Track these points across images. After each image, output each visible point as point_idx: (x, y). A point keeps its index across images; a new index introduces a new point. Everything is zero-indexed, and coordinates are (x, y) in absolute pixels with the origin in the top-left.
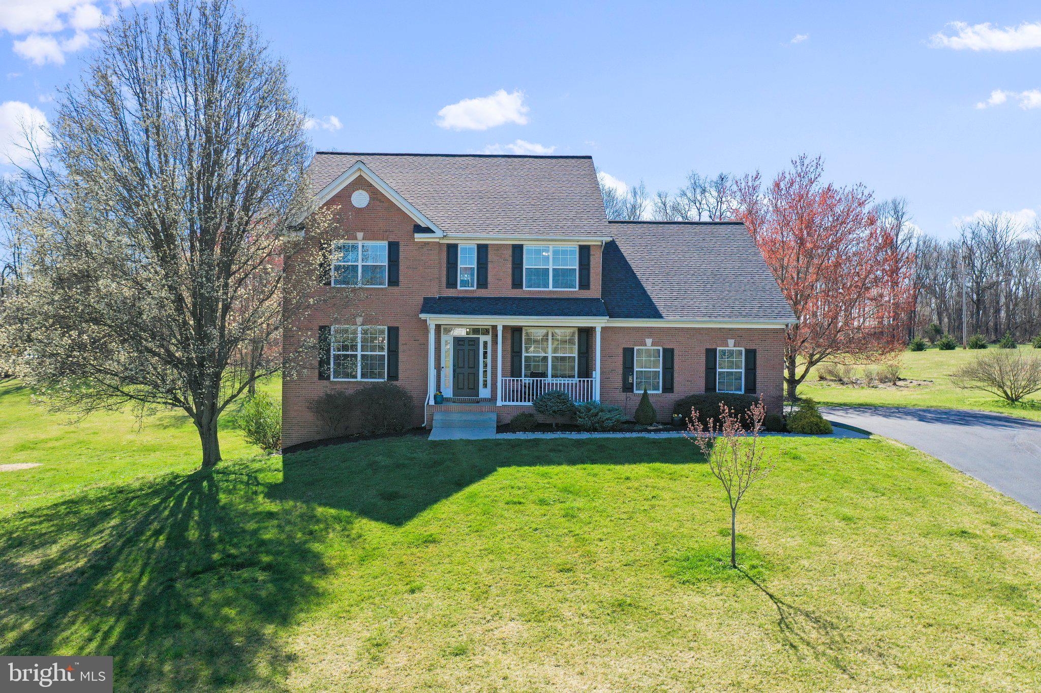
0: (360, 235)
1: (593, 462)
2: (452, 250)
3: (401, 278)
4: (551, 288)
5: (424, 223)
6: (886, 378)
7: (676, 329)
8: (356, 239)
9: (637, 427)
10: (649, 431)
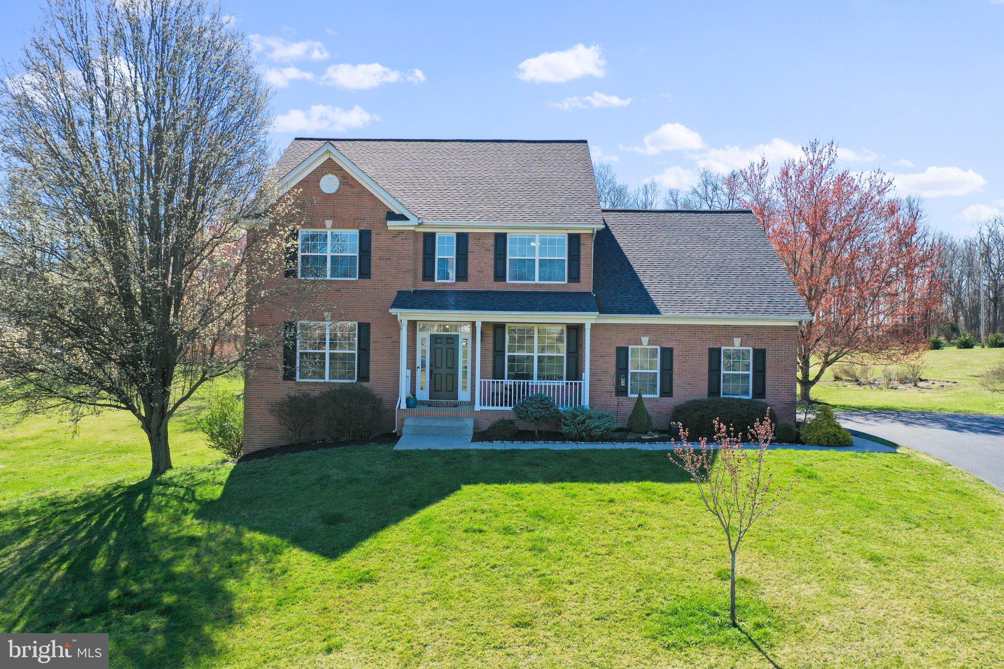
0: (329, 223)
1: (574, 479)
2: (429, 238)
3: (373, 270)
4: (537, 281)
5: (397, 210)
6: (906, 378)
7: (675, 326)
8: (325, 227)
9: (631, 436)
10: (643, 441)
